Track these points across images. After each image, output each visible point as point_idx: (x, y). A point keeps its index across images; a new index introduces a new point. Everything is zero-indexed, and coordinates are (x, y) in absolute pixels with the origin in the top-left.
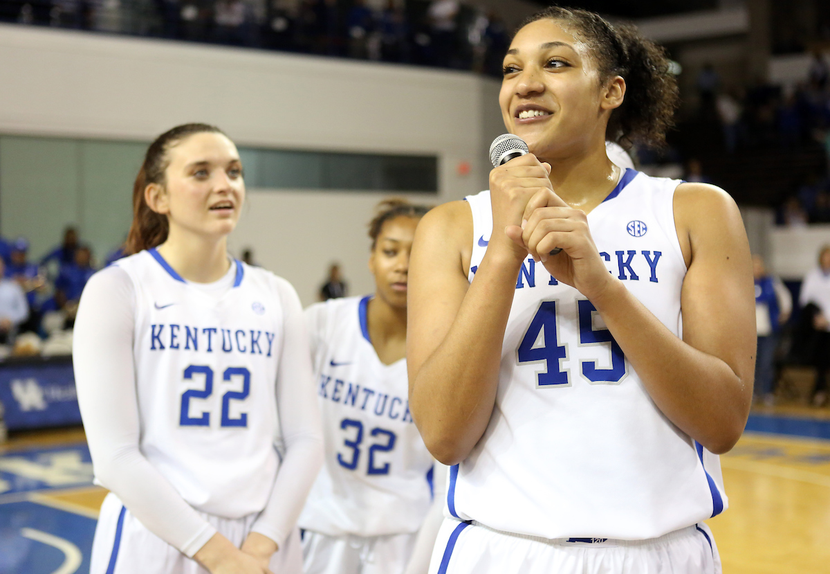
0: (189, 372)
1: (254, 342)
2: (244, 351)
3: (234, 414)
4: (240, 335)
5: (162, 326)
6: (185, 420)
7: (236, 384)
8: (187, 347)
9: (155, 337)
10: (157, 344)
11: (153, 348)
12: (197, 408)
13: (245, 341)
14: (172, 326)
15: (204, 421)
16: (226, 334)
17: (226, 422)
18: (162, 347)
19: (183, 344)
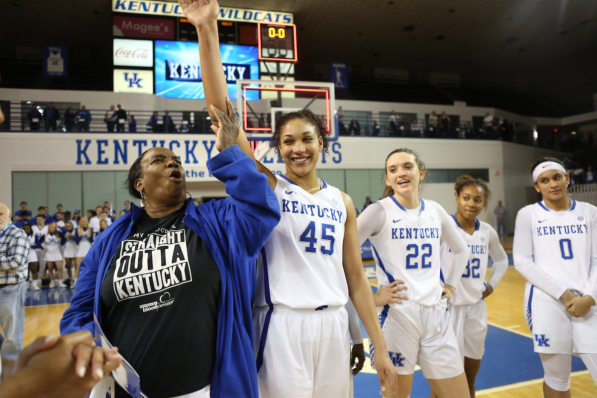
0: (409, 247)
1: (432, 233)
2: (429, 237)
3: (427, 263)
4: (427, 230)
5: (396, 229)
6: (408, 266)
7: (427, 251)
8: (407, 237)
9: (394, 234)
10: (395, 236)
11: (393, 238)
12: (412, 261)
13: (429, 233)
14: (401, 229)
15: (416, 266)
16: (421, 230)
17: (424, 266)
18: (397, 238)
19: (405, 236)
